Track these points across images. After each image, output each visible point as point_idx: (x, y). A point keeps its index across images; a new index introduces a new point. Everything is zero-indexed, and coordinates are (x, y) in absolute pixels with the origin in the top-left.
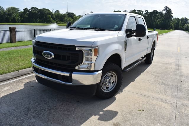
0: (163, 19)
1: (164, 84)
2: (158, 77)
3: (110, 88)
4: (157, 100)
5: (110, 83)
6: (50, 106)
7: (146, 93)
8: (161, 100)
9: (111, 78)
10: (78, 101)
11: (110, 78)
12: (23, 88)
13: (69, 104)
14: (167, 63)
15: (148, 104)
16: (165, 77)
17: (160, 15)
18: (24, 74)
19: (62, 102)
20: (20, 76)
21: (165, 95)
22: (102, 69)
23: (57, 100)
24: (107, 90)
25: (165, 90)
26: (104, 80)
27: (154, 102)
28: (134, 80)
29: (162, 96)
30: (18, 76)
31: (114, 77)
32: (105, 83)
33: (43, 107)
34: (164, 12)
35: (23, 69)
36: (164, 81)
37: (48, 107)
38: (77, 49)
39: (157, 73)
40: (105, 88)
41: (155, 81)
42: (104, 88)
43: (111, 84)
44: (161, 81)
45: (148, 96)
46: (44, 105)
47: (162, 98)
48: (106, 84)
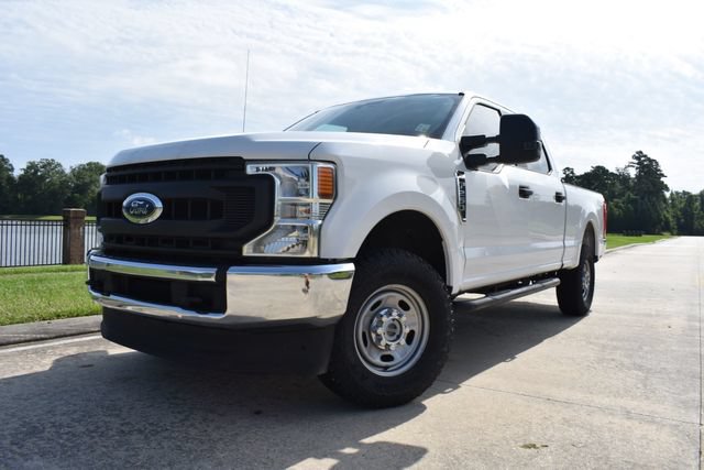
0: (632, 196)
1: (640, 368)
2: (616, 348)
3: (398, 358)
4: (611, 414)
5: (398, 337)
6: (128, 424)
7: (563, 394)
8: (628, 414)
9: (400, 316)
10: (258, 413)
11: (395, 314)
12: (47, 368)
13: (212, 421)
14: (653, 313)
15: (569, 426)
16: (646, 348)
17: (618, 184)
18: (68, 333)
19: (187, 413)
20: (51, 338)
21: (648, 398)
22: (354, 256)
23: (170, 407)
24: (385, 369)
25: (645, 386)
26: (372, 321)
27: (598, 420)
28: (513, 358)
29: (635, 403)
30: (43, 336)
31: (413, 310)
32: (375, 332)
33: (100, 424)
34: (633, 172)
35: (71, 315)
36: (638, 361)
37: (122, 425)
38: (250, 170)
39: (612, 340)
40: (378, 360)
41: (600, 361)
42: (370, 358)
43: (403, 341)
44: (627, 361)
45: (568, 403)
46: (108, 419)
47: (634, 409)
48: (379, 338)
